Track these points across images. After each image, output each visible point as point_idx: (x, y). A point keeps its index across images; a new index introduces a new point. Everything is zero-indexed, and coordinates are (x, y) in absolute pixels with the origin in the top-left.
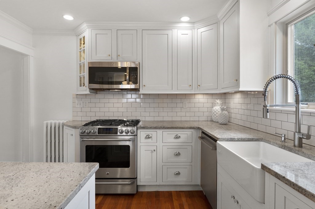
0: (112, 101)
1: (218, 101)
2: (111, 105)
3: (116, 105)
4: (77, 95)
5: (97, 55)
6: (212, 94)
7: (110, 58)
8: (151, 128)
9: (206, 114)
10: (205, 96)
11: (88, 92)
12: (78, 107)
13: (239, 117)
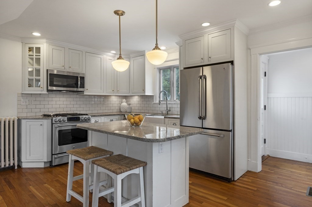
0: (54, 99)
1: (124, 100)
2: (54, 103)
3: (58, 103)
4: (22, 94)
5: (53, 65)
6: (120, 96)
7: (63, 68)
8: (98, 116)
9: (117, 108)
10: (116, 97)
11: (45, 92)
12: (24, 104)
13: (136, 108)
